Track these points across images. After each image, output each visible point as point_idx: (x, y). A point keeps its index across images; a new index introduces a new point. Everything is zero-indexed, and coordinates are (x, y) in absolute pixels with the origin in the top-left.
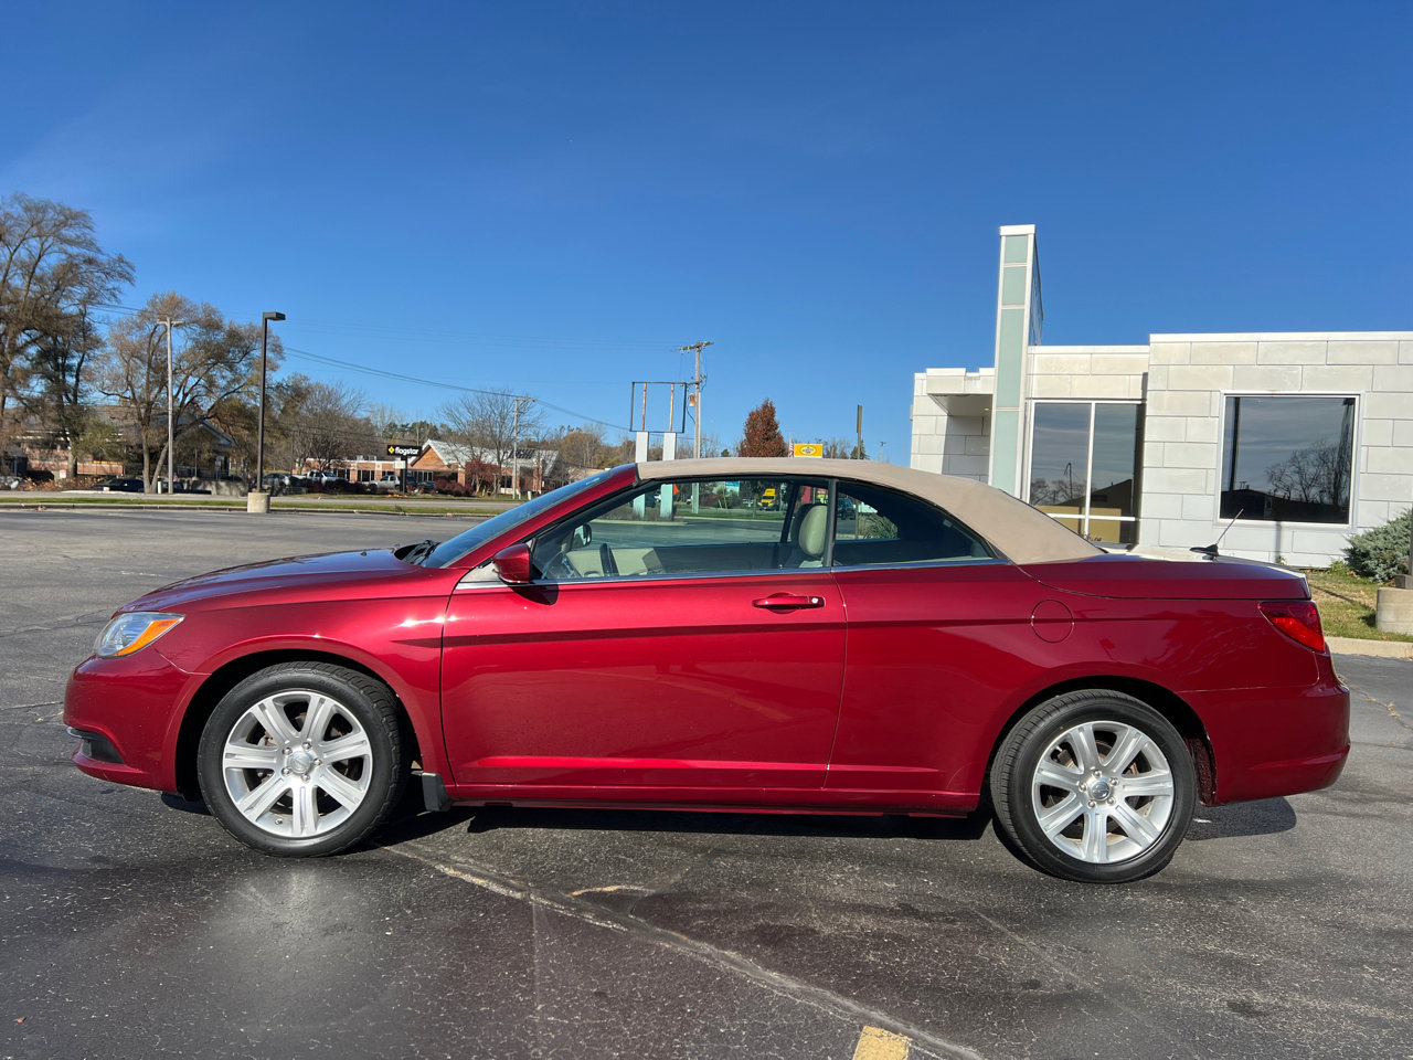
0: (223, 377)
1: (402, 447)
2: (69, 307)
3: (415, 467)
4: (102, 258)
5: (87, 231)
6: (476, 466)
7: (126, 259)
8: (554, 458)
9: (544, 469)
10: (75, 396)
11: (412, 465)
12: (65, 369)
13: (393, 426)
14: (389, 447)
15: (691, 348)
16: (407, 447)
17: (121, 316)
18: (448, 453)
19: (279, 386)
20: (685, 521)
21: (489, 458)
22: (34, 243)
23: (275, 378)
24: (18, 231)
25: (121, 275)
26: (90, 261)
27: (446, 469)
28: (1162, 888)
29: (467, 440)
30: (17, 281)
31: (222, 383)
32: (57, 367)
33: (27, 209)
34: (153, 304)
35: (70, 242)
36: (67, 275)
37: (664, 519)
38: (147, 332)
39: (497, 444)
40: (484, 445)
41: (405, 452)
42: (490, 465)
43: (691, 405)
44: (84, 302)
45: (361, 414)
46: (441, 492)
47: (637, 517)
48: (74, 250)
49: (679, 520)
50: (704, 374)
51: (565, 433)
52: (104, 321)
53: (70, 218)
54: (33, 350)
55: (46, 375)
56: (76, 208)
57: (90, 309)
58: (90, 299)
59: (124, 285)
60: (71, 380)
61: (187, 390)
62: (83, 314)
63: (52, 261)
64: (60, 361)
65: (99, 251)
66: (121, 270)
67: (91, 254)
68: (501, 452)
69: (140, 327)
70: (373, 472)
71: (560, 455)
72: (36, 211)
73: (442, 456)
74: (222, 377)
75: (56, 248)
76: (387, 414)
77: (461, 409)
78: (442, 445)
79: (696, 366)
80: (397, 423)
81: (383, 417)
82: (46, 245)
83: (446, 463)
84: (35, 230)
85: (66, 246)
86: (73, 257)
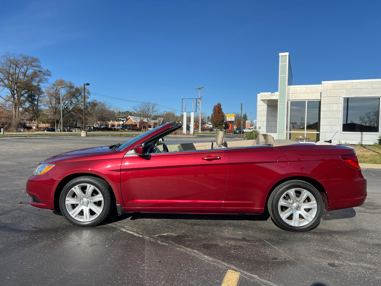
0: (75, 101)
1: (122, 118)
2: (35, 84)
3: (126, 123)
5: (39, 63)
6: (142, 123)
7: (49, 70)
8: (162, 120)
9: (160, 123)
10: (37, 107)
11: (125, 123)
12: (34, 100)
13: (120, 112)
14: (119, 118)
15: (198, 89)
16: (124, 118)
17: (48, 85)
18: (134, 119)
19: (89, 103)
20: (197, 135)
21: (145, 120)
22: (25, 67)
23: (88, 100)
24: (21, 64)
25: (48, 75)
26: (40, 71)
27: (134, 123)
28: (314, 233)
29: (139, 115)
30: (21, 77)
31: (75, 102)
32: (32, 99)
33: (23, 58)
34: (56, 82)
36: (35, 75)
37: (191, 135)
38: (55, 89)
39: (147, 116)
40: (144, 117)
41: (123, 119)
42: (145, 122)
43: (198, 104)
44: (39, 82)
45: (111, 109)
46: (133, 130)
47: (184, 135)
48: (36, 69)
49: (195, 135)
50: (201, 96)
51: (165, 113)
52: (44, 87)
53: (35, 60)
54: (26, 95)
55: (30, 102)
56: (36, 57)
57: (40, 84)
58: (40, 81)
59: (48, 77)
60: (36, 103)
61: (65, 105)
62: (39, 85)
63: (30, 72)
64: (33, 98)
65: (42, 69)
66: (48, 73)
67: (40, 69)
68: (148, 118)
69: (53, 88)
70: (115, 125)
71: (164, 119)
72: (26, 58)
73: (133, 120)
74: (74, 101)
75: (31, 68)
76: (118, 109)
77: (137, 107)
78: (133, 117)
79: (199, 94)
80: (121, 111)
81: (117, 110)
82: (28, 67)
83: (134, 122)
84: (25, 64)
85: (34, 68)
86: (35, 70)
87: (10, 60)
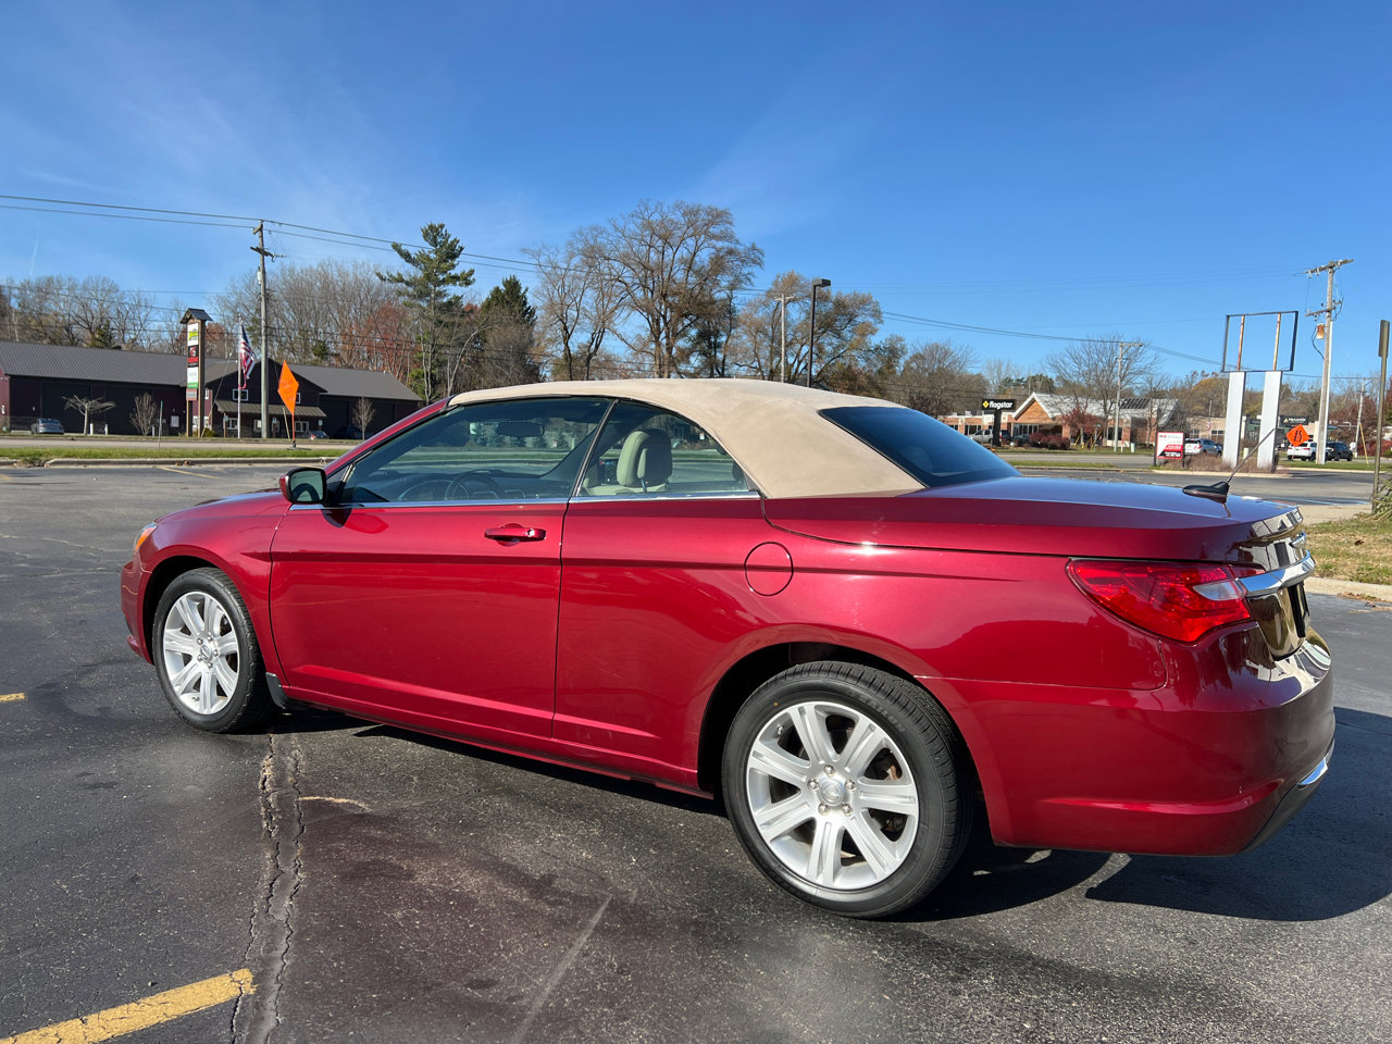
0: (831, 344)
1: (996, 401)
2: (720, 295)
3: (1019, 421)
4: (741, 248)
5: (729, 226)
6: (1078, 418)
7: (758, 247)
8: (1171, 408)
9: (1158, 419)
10: (723, 370)
11: (1016, 418)
12: (717, 346)
13: (1008, 381)
14: (983, 401)
15: (1321, 269)
16: (1001, 401)
17: (750, 297)
18: (1052, 406)
19: (877, 348)
20: (1289, 473)
21: (1094, 409)
22: (691, 242)
23: (875, 340)
24: (678, 233)
25: (754, 262)
26: (731, 252)
27: (1048, 421)
29: (1071, 389)
30: (679, 276)
31: (828, 349)
32: (710, 346)
33: (684, 214)
34: (776, 283)
35: (714, 237)
36: (718, 264)
37: (1262, 471)
38: (772, 309)
39: (1106, 394)
40: (1087, 393)
41: (999, 406)
42: (1090, 416)
43: (1319, 337)
44: (732, 287)
45: (972, 370)
46: (1036, 445)
47: (1227, 468)
48: (720, 244)
49: (1280, 472)
50: (1338, 298)
51: (1198, 379)
52: (742, 300)
53: (718, 216)
54: (693, 332)
55: (703, 353)
56: (721, 208)
57: (735, 293)
59: (755, 269)
60: (720, 356)
61: (801, 358)
62: (730, 298)
63: (704, 256)
64: (713, 340)
65: (737, 242)
66: (754, 257)
67: (732, 246)
68: (1109, 402)
69: (766, 305)
70: (980, 427)
71: (1177, 407)
72: (691, 213)
73: (1046, 409)
74: (829, 342)
75: (706, 245)
76: (1004, 369)
77: (1066, 359)
78: (1046, 397)
79: (1329, 287)
80: (1013, 377)
81: (999, 373)
82: (700, 242)
83: (1050, 416)
84: (691, 231)
85: (714, 242)
86: (719, 250)
87: (648, 225)
